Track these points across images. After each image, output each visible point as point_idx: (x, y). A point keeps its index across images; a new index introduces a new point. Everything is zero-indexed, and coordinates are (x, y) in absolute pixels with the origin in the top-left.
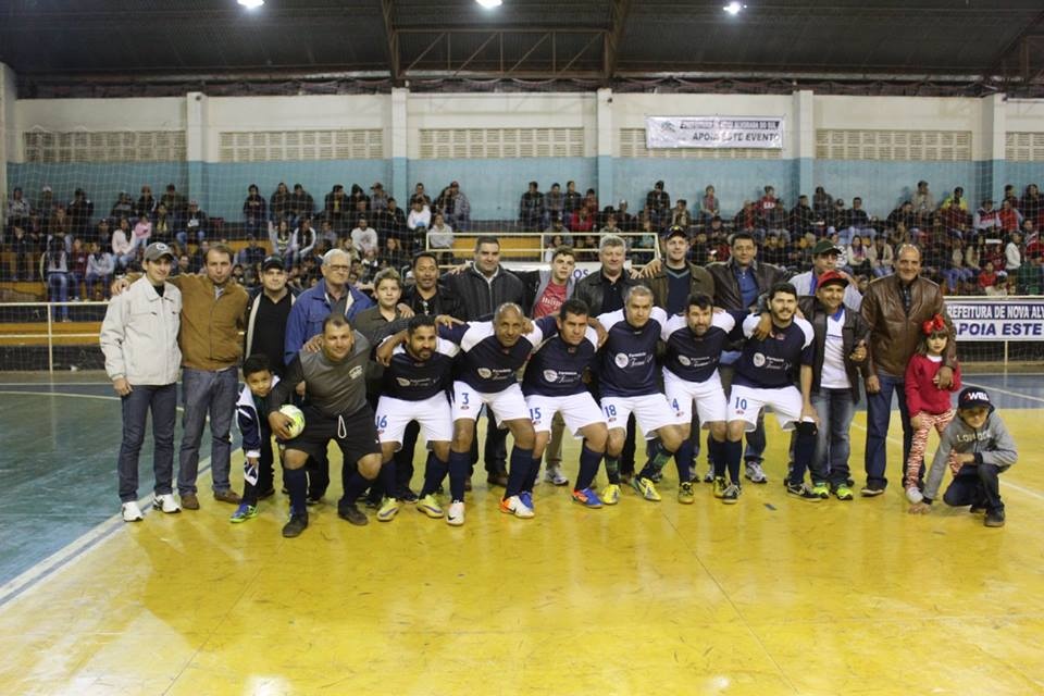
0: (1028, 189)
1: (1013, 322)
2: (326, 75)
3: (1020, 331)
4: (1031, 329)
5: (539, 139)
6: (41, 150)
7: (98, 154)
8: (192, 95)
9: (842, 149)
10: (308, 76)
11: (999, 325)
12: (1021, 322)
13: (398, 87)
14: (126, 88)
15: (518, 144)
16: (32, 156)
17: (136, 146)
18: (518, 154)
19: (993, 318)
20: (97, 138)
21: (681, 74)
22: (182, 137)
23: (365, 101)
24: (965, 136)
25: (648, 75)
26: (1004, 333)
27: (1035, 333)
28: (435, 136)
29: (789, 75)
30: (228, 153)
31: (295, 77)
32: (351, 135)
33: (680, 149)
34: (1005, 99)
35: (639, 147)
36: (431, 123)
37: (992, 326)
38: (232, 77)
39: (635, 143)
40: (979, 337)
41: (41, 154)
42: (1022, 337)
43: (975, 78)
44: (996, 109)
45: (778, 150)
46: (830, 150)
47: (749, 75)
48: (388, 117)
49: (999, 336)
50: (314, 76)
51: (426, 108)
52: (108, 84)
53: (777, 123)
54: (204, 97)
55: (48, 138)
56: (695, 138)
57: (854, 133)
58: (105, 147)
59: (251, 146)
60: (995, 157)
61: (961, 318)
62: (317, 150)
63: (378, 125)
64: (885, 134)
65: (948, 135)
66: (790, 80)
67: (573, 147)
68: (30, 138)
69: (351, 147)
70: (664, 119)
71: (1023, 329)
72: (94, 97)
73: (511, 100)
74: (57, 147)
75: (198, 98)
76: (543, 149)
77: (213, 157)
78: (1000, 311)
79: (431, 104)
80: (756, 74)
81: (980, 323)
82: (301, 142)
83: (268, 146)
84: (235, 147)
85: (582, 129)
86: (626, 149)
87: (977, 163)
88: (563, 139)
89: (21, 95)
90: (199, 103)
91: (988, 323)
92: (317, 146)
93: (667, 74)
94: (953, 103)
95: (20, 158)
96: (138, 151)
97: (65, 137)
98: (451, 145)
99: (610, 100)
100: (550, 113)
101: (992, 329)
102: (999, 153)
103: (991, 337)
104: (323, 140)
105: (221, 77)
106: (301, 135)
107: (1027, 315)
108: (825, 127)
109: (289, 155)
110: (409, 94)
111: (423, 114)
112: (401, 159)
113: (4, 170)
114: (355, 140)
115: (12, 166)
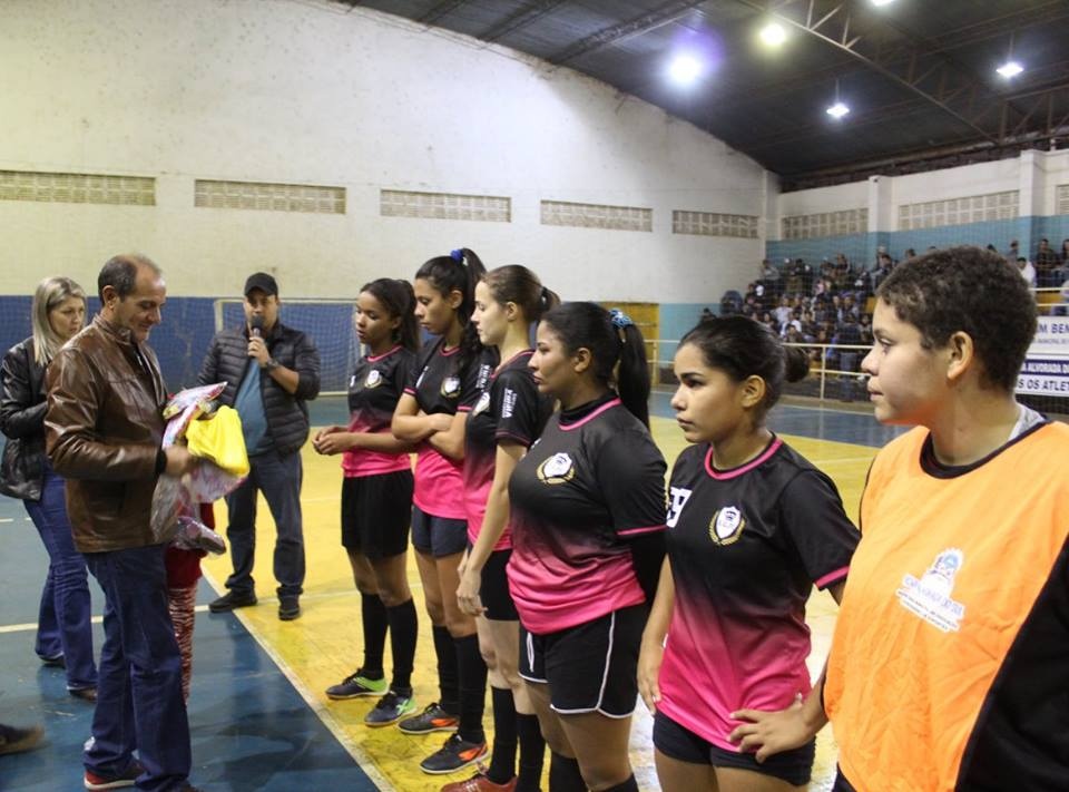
2: (980, 145)
6: (793, 228)
7: (823, 229)
8: (872, 178)
13: (1025, 149)
14: (847, 176)
16: (787, 234)
17: (847, 222)
20: (824, 217)
22: (864, 213)
30: (905, 222)
31: (956, 150)
32: (998, 197)
38: (911, 158)
41: (792, 232)
48: (1017, 180)
50: (970, 148)
51: (1064, 165)
52: (839, 174)
55: (797, 221)
58: (828, 224)
59: (922, 216)
62: (971, 216)
68: (786, 222)
69: (998, 208)
74: (801, 227)
75: (876, 181)
77: (893, 227)
82: (959, 208)
83: (935, 214)
84: (911, 217)
89: (783, 190)
90: (876, 185)
92: (971, 211)
95: (779, 237)
96: (848, 226)
97: (806, 219)
104: (978, 205)
105: (904, 159)
106: (959, 202)
109: (949, 221)
110: (1053, 151)
111: (1059, 170)
112: (1026, 218)
113: (763, 246)
114: (1003, 202)
115: (771, 244)
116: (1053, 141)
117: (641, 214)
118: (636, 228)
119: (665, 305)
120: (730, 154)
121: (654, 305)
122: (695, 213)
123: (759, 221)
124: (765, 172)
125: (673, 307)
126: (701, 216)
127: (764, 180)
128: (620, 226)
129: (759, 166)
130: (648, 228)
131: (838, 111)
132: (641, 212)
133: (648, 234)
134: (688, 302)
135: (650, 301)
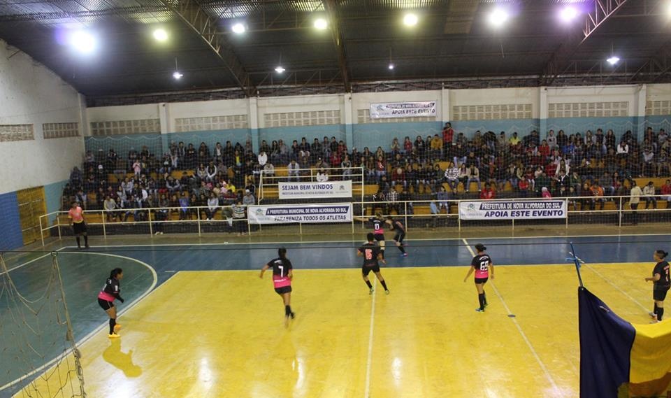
0: (560, 132)
1: (516, 211)
2: (221, 90)
3: (519, 215)
4: (525, 214)
5: (320, 116)
6: (99, 129)
7: (122, 130)
8: (162, 103)
9: (466, 115)
10: (213, 91)
11: (509, 212)
12: (520, 210)
13: (252, 96)
15: (310, 119)
16: (95, 133)
17: (139, 126)
18: (310, 124)
19: (507, 209)
20: (122, 123)
21: (386, 82)
22: (158, 122)
23: (238, 101)
24: (529, 107)
25: (371, 83)
26: (512, 215)
27: (526, 215)
28: (272, 116)
29: (440, 80)
30: (179, 128)
31: (208, 91)
32: (233, 118)
33: (387, 119)
34: (546, 89)
35: (367, 118)
36: (269, 111)
37: (506, 212)
39: (365, 116)
40: (500, 218)
41: (98, 131)
42: (520, 217)
43: (534, 77)
44: (541, 94)
45: (434, 117)
46: (461, 116)
47: (420, 80)
48: (249, 109)
49: (509, 217)
51: (267, 104)
53: (433, 104)
54: (167, 104)
55: (101, 124)
56: (393, 113)
57: (472, 108)
58: (126, 127)
59: (189, 124)
60: (541, 118)
61: (491, 209)
62: (219, 126)
63: (245, 113)
64: (488, 107)
65: (520, 107)
66: (441, 82)
67: (336, 119)
68: (94, 124)
69: (234, 123)
70: (378, 105)
71: (521, 214)
72: (120, 105)
73: (306, 99)
74: (105, 128)
75: (164, 105)
76: (321, 121)
77: (173, 130)
78: (510, 206)
79: (269, 102)
80: (424, 80)
81: (500, 211)
82: (211, 122)
83: (197, 124)
84: (182, 125)
85: (339, 111)
86: (361, 120)
87: (535, 119)
88: (331, 116)
89: (89, 106)
90: (164, 108)
91: (504, 211)
92: (219, 123)
93: (379, 82)
94: (523, 90)
95: (90, 134)
96: (140, 128)
97: (108, 124)
98: (279, 120)
99: (350, 98)
100: (324, 104)
101: (506, 214)
102: (544, 116)
103: (505, 218)
104: (222, 121)
106: (211, 119)
107: (523, 207)
108: (457, 105)
109: (206, 128)
110: (259, 98)
111: (265, 107)
112: (255, 130)
113: (83, 141)
114: (236, 120)
115: (86, 138)
116: (258, 92)
117: (27, 128)
118: (26, 138)
119: (47, 186)
120: (64, 85)
121: (41, 187)
122: (51, 124)
123: (79, 125)
124: (79, 95)
125: (50, 186)
126: (54, 125)
127: (79, 100)
128: (17, 138)
129: (76, 91)
130: (32, 138)
131: (177, 76)
132: (27, 127)
133: (32, 141)
134: (56, 182)
135: (39, 185)
